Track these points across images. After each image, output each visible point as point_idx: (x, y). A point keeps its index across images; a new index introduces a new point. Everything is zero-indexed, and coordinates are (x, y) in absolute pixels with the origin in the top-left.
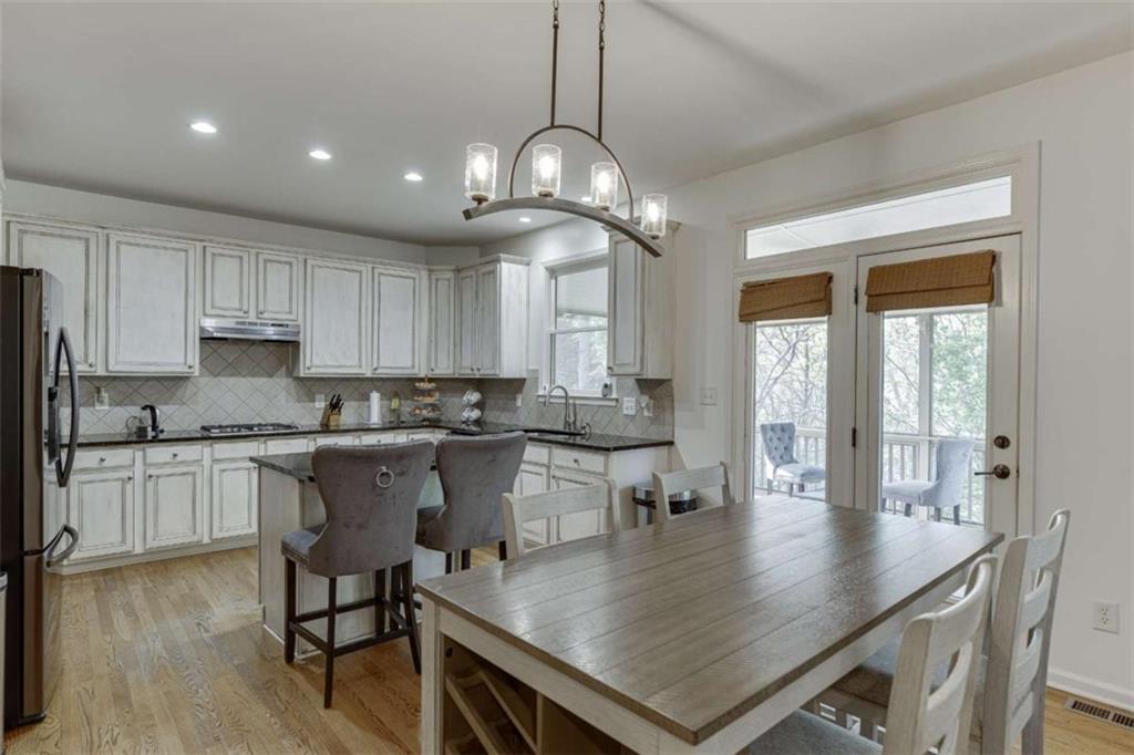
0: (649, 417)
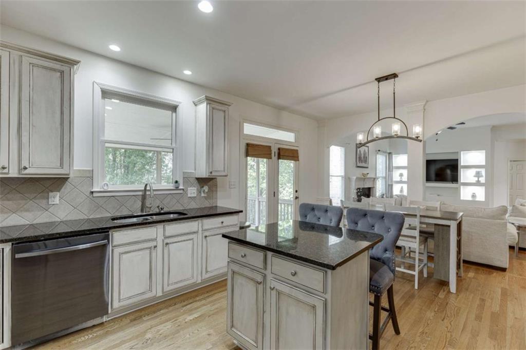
0: (204, 197)
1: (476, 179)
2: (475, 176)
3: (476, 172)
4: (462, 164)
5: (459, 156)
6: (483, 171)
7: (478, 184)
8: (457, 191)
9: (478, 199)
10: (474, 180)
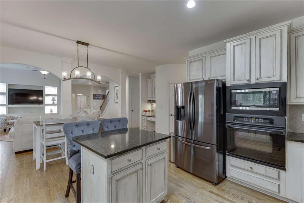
1: (52, 102)
2: (52, 100)
3: (53, 98)
4: (45, 93)
5: (44, 89)
6: (56, 98)
7: (53, 104)
8: (43, 109)
9: (53, 112)
10: (51, 102)
